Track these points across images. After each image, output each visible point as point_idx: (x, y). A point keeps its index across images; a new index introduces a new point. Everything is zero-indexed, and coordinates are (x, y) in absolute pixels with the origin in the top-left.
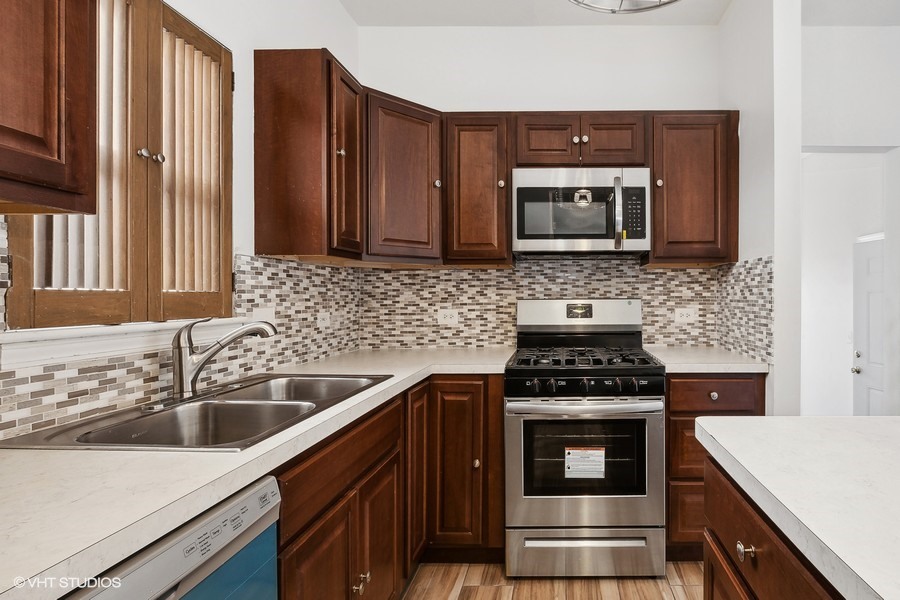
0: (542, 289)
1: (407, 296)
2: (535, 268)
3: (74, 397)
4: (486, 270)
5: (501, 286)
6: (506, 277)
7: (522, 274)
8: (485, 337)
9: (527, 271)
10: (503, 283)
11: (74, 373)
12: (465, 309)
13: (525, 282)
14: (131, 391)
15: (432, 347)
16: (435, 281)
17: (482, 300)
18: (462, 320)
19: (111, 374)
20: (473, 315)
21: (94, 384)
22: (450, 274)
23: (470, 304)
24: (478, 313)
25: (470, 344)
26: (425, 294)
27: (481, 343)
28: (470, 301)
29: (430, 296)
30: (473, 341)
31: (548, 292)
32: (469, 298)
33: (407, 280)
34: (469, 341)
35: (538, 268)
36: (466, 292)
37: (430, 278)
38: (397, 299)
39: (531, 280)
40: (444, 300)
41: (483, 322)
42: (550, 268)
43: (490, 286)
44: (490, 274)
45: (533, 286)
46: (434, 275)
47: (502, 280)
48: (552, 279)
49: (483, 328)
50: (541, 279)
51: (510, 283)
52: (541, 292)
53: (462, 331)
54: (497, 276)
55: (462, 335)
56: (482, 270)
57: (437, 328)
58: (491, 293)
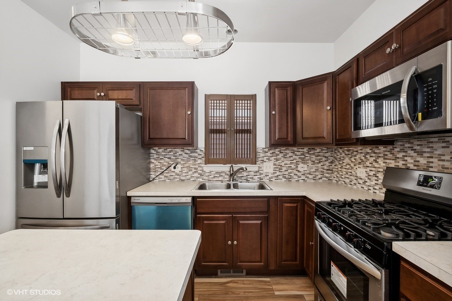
0: (412, 161)
1: (347, 160)
2: (407, 145)
3: (215, 177)
4: (378, 147)
5: (386, 157)
6: (388, 151)
7: (398, 149)
8: (377, 187)
9: (402, 147)
10: (387, 155)
11: (215, 173)
12: (368, 169)
13: (400, 155)
14: (226, 178)
15: (355, 187)
16: (356, 153)
17: (376, 165)
18: (367, 175)
19: (221, 174)
20: (372, 173)
21: (218, 175)
22: (362, 150)
23: (370, 167)
24: (374, 173)
25: (370, 190)
26: (353, 159)
27: (375, 191)
28: (370, 165)
29: (354, 161)
30: (371, 188)
31: (417, 163)
32: (370, 163)
33: (347, 153)
34: (370, 188)
35: (409, 145)
36: (369, 160)
37: (354, 151)
38: (344, 161)
39: (404, 154)
40: (360, 163)
41: (376, 178)
42: (418, 145)
43: (380, 157)
44: (380, 149)
45: (406, 158)
46: (356, 150)
47: (386, 153)
48: (420, 154)
49: (376, 182)
50: (412, 153)
51: (391, 155)
52: (412, 163)
53: (367, 182)
54: (384, 151)
55: (366, 184)
56: (376, 147)
57: (357, 178)
58: (380, 161)
